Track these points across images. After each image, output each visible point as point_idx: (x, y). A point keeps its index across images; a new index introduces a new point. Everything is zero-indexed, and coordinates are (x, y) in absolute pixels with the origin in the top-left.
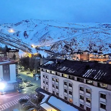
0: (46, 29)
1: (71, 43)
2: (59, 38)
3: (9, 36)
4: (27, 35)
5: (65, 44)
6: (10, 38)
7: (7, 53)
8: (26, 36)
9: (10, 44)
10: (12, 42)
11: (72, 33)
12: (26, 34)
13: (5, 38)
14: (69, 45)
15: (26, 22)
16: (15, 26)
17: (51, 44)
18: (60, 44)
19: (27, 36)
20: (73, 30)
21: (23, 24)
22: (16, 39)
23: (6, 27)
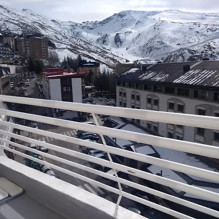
0: (155, 28)
1: (203, 52)
2: (179, 44)
3: (89, 44)
4: (120, 40)
5: (191, 55)
6: (90, 46)
7: (80, 68)
8: (119, 43)
9: (89, 56)
10: (92, 52)
11: (206, 33)
12: (119, 38)
13: (83, 47)
14: (198, 56)
15: (119, 17)
16: (100, 25)
17: (162, 56)
18: (180, 55)
19: (121, 42)
20: (209, 27)
21: (115, 20)
22: (102, 48)
23: (86, 28)
